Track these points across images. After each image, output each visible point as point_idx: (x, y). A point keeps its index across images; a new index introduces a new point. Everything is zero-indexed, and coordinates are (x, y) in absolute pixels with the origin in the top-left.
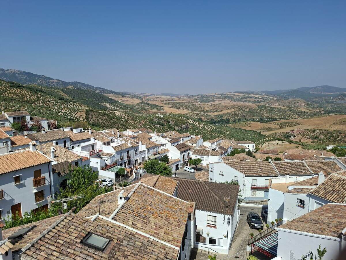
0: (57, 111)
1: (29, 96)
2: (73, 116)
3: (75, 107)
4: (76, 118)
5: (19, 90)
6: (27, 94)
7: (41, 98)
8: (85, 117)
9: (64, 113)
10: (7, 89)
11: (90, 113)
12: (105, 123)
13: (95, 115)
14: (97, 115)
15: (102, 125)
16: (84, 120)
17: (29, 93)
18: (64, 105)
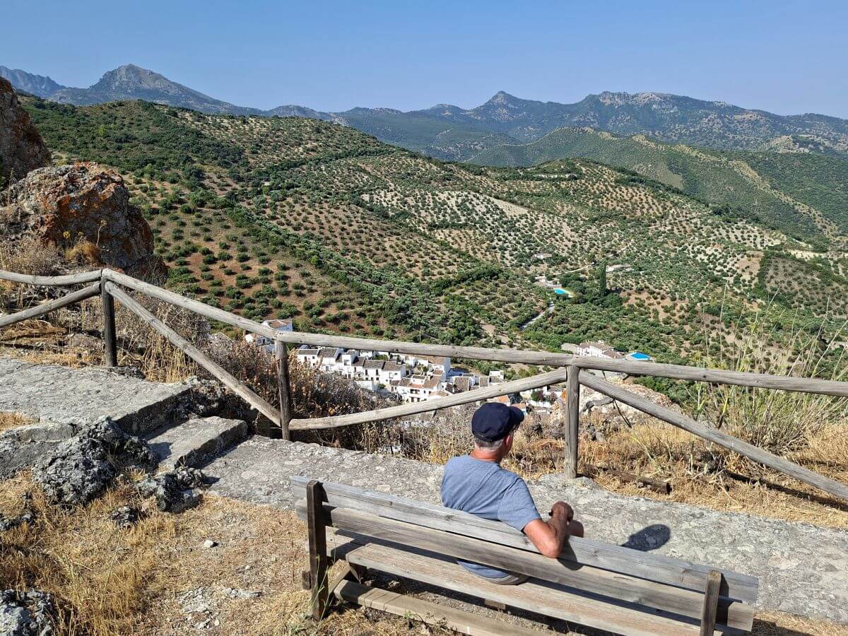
0: (696, 250)
1: (646, 206)
2: (729, 266)
3: (746, 236)
4: (734, 272)
5: (630, 190)
6: (645, 200)
7: (671, 212)
8: (756, 272)
9: (710, 256)
10: (607, 190)
11: (773, 260)
12: (807, 292)
13: (784, 267)
14: (790, 270)
15: (795, 299)
16: (753, 279)
17: (650, 198)
18: (721, 229)
